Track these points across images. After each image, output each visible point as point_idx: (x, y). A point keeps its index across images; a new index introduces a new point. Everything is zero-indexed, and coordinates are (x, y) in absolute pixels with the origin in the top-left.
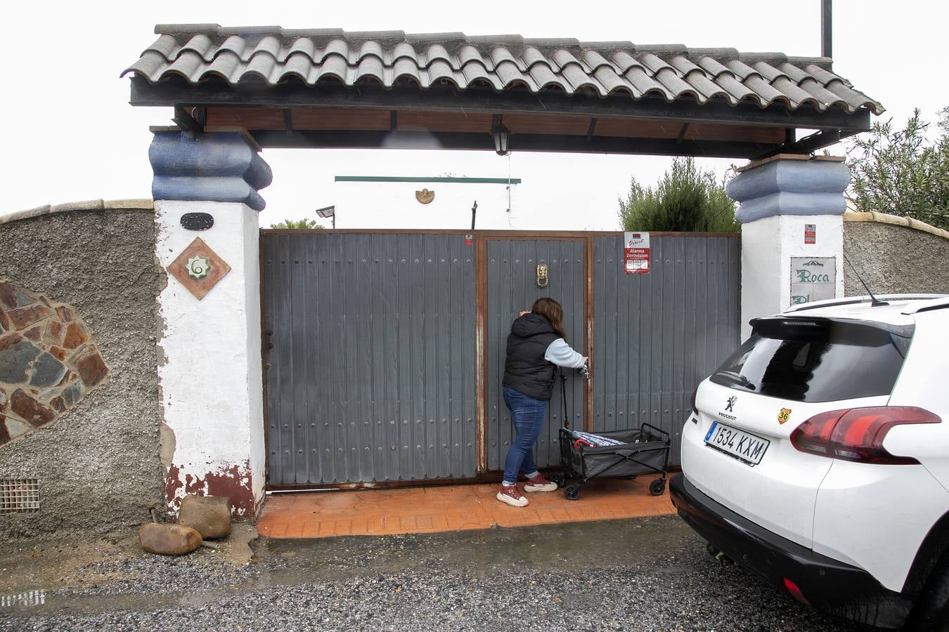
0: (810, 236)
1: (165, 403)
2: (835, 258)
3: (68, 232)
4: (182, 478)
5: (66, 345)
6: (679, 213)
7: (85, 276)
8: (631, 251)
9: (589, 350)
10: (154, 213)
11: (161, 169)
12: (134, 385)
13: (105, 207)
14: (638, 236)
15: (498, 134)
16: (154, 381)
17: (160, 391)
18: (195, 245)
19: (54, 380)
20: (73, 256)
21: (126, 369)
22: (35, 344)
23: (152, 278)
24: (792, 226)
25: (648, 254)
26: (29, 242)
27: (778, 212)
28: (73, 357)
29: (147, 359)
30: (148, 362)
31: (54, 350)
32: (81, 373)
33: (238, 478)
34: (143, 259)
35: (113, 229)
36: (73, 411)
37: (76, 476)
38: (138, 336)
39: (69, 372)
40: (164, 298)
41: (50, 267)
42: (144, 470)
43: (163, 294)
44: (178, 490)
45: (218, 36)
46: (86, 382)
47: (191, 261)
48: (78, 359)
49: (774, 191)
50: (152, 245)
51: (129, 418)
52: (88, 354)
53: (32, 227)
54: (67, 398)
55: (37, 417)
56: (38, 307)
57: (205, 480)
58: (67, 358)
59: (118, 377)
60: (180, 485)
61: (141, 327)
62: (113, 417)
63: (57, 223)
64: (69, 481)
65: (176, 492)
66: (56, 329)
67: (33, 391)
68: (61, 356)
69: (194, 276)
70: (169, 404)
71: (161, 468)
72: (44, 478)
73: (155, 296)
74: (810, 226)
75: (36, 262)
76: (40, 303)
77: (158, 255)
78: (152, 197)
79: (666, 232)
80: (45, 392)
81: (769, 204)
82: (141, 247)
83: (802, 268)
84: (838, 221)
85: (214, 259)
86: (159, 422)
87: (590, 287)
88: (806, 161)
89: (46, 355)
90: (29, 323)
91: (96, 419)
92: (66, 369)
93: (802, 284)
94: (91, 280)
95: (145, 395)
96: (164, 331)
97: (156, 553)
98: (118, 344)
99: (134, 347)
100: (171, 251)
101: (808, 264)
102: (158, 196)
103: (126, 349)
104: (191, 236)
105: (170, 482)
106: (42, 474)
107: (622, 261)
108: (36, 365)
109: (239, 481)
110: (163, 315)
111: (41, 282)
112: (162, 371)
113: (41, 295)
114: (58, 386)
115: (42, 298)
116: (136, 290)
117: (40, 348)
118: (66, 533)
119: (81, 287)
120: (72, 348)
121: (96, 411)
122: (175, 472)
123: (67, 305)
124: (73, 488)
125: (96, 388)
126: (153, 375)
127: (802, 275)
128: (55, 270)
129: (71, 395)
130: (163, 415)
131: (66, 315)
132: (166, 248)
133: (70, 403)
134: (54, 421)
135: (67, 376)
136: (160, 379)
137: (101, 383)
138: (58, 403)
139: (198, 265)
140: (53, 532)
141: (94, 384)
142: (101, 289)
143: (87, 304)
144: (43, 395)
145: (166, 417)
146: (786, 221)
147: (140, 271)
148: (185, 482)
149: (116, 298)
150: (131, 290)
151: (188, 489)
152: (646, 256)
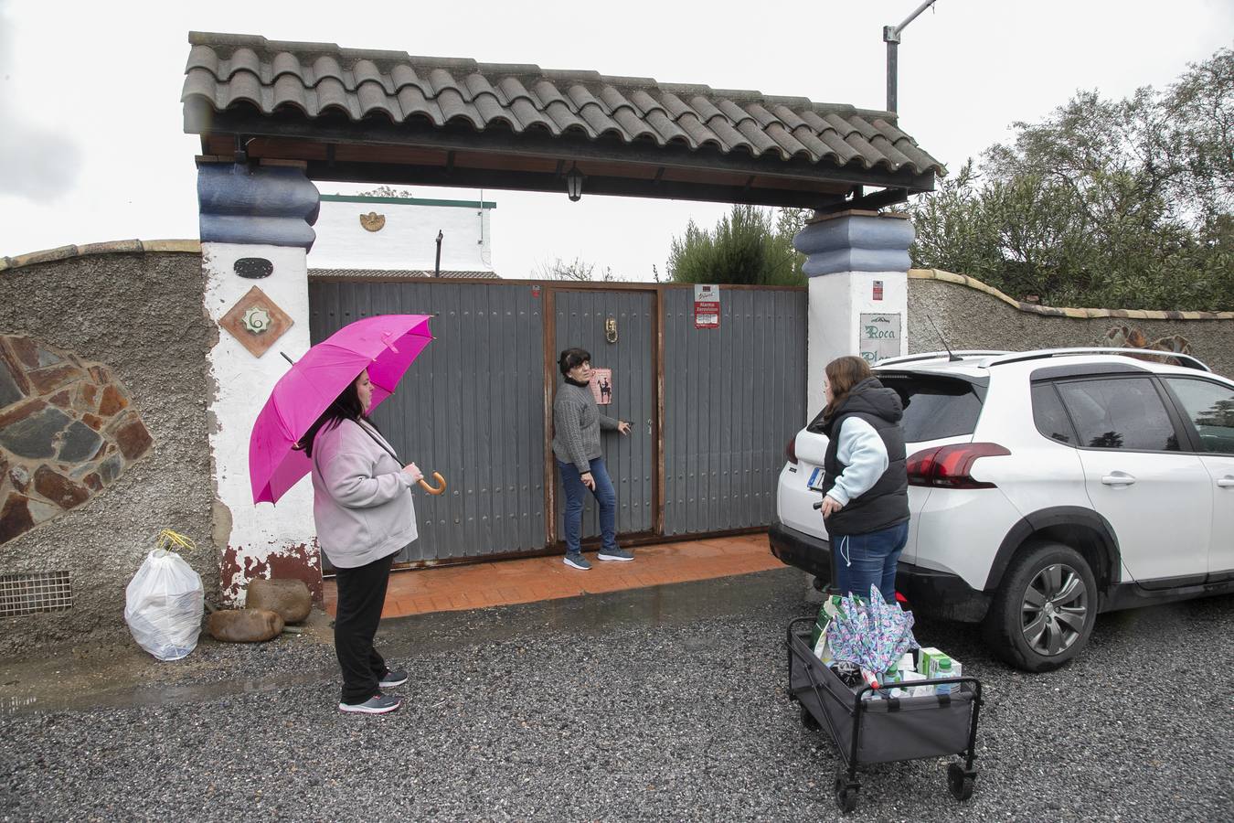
0: (878, 292)
1: (218, 476)
2: (900, 314)
3: (102, 278)
4: (240, 561)
5: (102, 412)
6: (740, 263)
7: (123, 331)
8: (701, 304)
9: (660, 409)
10: (201, 257)
11: (209, 207)
12: (182, 457)
13: (146, 249)
14: (708, 289)
15: (573, 179)
16: (205, 451)
17: (212, 463)
18: (252, 295)
19: (88, 453)
20: (108, 306)
21: (174, 438)
22: (63, 411)
23: (204, 333)
24: (860, 283)
25: (717, 308)
26: (54, 290)
27: (848, 268)
28: (112, 425)
29: (196, 426)
30: (197, 430)
31: (87, 418)
32: (120, 444)
33: (305, 557)
34: (189, 311)
35: (155, 275)
36: (111, 489)
37: (115, 564)
38: (186, 399)
39: (106, 443)
40: (214, 356)
41: (81, 319)
42: (196, 554)
43: (214, 351)
44: (236, 575)
45: (266, 51)
46: (127, 455)
47: (249, 313)
48: (117, 428)
49: (846, 246)
50: (200, 294)
51: (178, 495)
52: (129, 422)
53: (56, 272)
54: (103, 474)
55: (67, 498)
56: (66, 367)
57: (267, 562)
58: (103, 427)
59: (163, 448)
60: (239, 569)
61: (190, 389)
62: (158, 495)
63: (88, 268)
64: (109, 572)
65: (233, 577)
66: (90, 392)
67: (61, 467)
68: (96, 424)
69: (252, 330)
70: (224, 477)
71: (216, 551)
72: (78, 568)
73: (204, 354)
74: (878, 283)
75: (63, 313)
76: (69, 362)
77: (206, 306)
78: (199, 238)
79: (736, 286)
80: (75, 469)
81: (842, 259)
82: (187, 296)
83: (871, 324)
84: (903, 277)
85: (274, 311)
86: (212, 499)
87: (660, 343)
88: (874, 217)
89: (77, 424)
90: (54, 387)
91: (139, 498)
92: (103, 440)
93: (871, 340)
94: (130, 335)
95: (195, 468)
96: (216, 394)
98: (163, 409)
99: (181, 412)
100: (223, 301)
101: (876, 320)
102: (206, 238)
103: (172, 416)
104: (245, 285)
105: (226, 566)
106: (74, 565)
107: (693, 315)
108: (65, 437)
109: (306, 561)
110: (215, 376)
111: (69, 337)
112: (213, 440)
113: (68, 352)
114: (93, 459)
115: (71, 357)
116: (183, 347)
117: (70, 416)
118: (105, 632)
119: (119, 343)
120: (109, 415)
121: (138, 488)
122: (231, 555)
123: (101, 365)
124: (113, 580)
125: (138, 461)
126: (204, 444)
127: (870, 330)
128: (87, 323)
129: (109, 470)
130: (216, 490)
131: (102, 377)
132: (217, 299)
133: (107, 479)
134: (89, 502)
135: (103, 448)
136: (213, 449)
137: (145, 455)
138: (93, 481)
139: (257, 318)
140: (91, 631)
141: (135, 457)
142: (143, 345)
143: (126, 363)
144: (75, 472)
145: (220, 492)
146: (856, 277)
147: (187, 325)
148: (243, 566)
149: (159, 356)
150: (176, 346)
151: (247, 574)
152: (716, 310)
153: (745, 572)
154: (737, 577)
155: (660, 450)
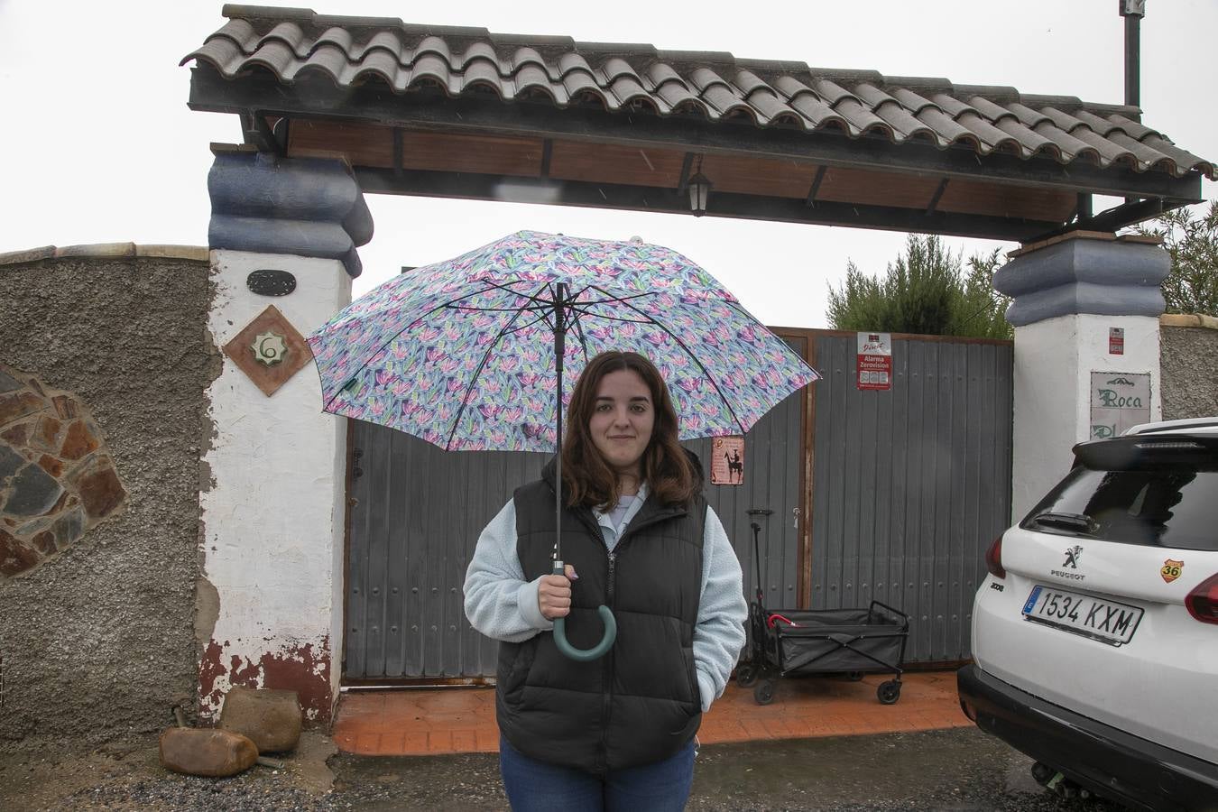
0: (1117, 343)
1: (207, 547)
2: (1149, 375)
3: (81, 287)
4: (226, 661)
5: (65, 454)
7: (100, 353)
8: (866, 359)
9: (807, 494)
10: (209, 268)
11: (225, 204)
12: (163, 519)
13: (139, 254)
14: (877, 338)
16: (193, 514)
17: (201, 527)
18: (268, 317)
19: (42, 505)
20: (85, 321)
21: (154, 493)
22: (16, 450)
23: (205, 362)
24: (1091, 330)
25: (889, 364)
26: (21, 299)
27: (1073, 309)
28: (75, 472)
29: (185, 479)
30: (185, 485)
31: (46, 461)
32: (84, 497)
33: (310, 662)
34: (188, 333)
35: (147, 286)
36: (66, 554)
37: (64, 653)
38: (174, 445)
39: (65, 494)
40: (216, 391)
41: (49, 336)
42: (169, 646)
43: (215, 385)
44: (219, 678)
45: (313, 26)
46: (90, 512)
47: (260, 338)
48: (80, 476)
49: (1069, 280)
50: (203, 313)
51: (152, 567)
52: (97, 469)
53: (26, 277)
54: (59, 534)
55: (10, 561)
56: (26, 395)
57: (260, 665)
58: (64, 473)
59: (139, 505)
60: (222, 671)
61: (179, 432)
62: (127, 565)
63: (65, 273)
64: (53, 661)
65: (215, 681)
66: (51, 429)
67: (8, 521)
68: (56, 469)
69: (262, 361)
70: (214, 549)
71: (195, 645)
72: (14, 655)
73: (202, 388)
74: (1117, 330)
75: (29, 327)
76: (31, 390)
77: (210, 329)
78: (208, 245)
79: (913, 335)
80: (27, 523)
81: (1063, 297)
82: (186, 315)
83: (1105, 387)
84: (1153, 325)
85: (292, 338)
86: (197, 574)
87: (809, 407)
88: (1109, 241)
89: (32, 467)
90: (10, 418)
91: (102, 568)
92: (62, 489)
93: (1107, 409)
94: (110, 359)
95: (178, 534)
96: (213, 440)
97: (187, 774)
98: (143, 456)
99: (166, 461)
100: (231, 323)
101: (1113, 382)
102: (217, 242)
103: (154, 465)
104: (260, 304)
105: (207, 666)
106: (10, 650)
107: (855, 372)
108: (16, 482)
109: (311, 668)
110: (213, 416)
111: (33, 358)
112: (205, 499)
113: (31, 377)
114: (48, 514)
115: (33, 382)
116: (176, 377)
117: (24, 456)
118: (40, 742)
119: (94, 368)
120: (73, 458)
121: (102, 555)
122: (215, 651)
123: (70, 395)
124: (58, 673)
125: (105, 519)
126: (194, 505)
127: (1105, 395)
128: (57, 342)
129: (68, 528)
130: (203, 564)
131: (68, 407)
132: (224, 319)
133: (63, 541)
134: (37, 568)
135: (62, 500)
136: (203, 510)
137: (114, 513)
138: (45, 541)
139: (271, 345)
140: (20, 740)
141: (102, 514)
142: (124, 373)
143: (101, 395)
144: (23, 529)
145: (207, 568)
146: (1085, 322)
147: (183, 350)
148: (229, 667)
149: (145, 388)
150: (167, 377)
151: (234, 678)
152: (887, 366)
153: (920, 727)
154: (909, 735)
155: (806, 549)
